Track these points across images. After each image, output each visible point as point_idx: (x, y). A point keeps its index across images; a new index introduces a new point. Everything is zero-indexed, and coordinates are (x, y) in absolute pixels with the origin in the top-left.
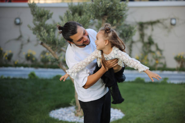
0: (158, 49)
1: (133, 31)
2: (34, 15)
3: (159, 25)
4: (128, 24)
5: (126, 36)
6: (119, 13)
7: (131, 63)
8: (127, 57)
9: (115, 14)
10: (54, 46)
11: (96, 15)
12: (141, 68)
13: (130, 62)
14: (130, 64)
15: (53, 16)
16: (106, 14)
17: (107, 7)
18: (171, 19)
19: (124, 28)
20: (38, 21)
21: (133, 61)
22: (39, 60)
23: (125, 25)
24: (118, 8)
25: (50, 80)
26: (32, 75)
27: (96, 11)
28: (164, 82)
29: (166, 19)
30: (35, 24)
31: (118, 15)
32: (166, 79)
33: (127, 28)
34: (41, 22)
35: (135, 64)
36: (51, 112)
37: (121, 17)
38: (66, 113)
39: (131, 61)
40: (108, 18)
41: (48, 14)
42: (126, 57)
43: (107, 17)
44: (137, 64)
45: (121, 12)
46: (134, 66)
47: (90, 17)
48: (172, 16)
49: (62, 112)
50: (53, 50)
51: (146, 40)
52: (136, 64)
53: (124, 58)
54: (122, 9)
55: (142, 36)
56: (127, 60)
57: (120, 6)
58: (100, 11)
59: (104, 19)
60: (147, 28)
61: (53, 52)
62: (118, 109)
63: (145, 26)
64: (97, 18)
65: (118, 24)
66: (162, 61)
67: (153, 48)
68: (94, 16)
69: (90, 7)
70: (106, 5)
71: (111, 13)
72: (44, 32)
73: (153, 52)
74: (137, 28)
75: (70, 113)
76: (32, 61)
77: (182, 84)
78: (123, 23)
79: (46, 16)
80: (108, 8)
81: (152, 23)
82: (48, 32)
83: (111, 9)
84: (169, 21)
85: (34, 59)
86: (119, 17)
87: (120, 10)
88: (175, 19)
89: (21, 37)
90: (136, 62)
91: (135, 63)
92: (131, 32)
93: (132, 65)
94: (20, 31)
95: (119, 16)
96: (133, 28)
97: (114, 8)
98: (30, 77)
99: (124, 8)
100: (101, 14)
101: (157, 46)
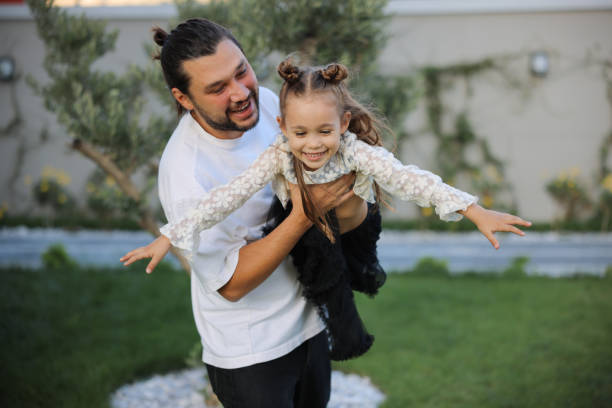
0: (489, 159)
1: (409, 93)
2: (47, 39)
6: (360, 27)
7: (405, 184)
8: (387, 164)
9: (347, 31)
10: (123, 152)
11: (274, 35)
12: (447, 200)
13: (403, 182)
14: (402, 189)
15: (119, 44)
16: (310, 33)
17: (316, 5)
18: (533, 55)
19: (374, 84)
20: (63, 61)
21: (411, 174)
22: (82, 204)
24: (357, 10)
26: (56, 255)
27: (276, 22)
28: (515, 274)
29: (515, 57)
30: (52, 73)
31: (356, 34)
32: (520, 261)
34: (75, 63)
35: (422, 188)
36: (120, 393)
37: (365, 41)
38: (172, 397)
39: (405, 177)
40: (321, 48)
41: (100, 35)
42: (384, 161)
43: (315, 42)
44: (430, 188)
45: (365, 23)
46: (420, 195)
48: (535, 46)
49: (158, 390)
50: (120, 168)
51: (448, 126)
52: (426, 187)
53: (378, 167)
54: (369, 12)
55: (435, 113)
56: (389, 172)
57: (363, 4)
58: (292, 20)
59: (302, 49)
60: (449, 86)
61: (120, 175)
62: (360, 373)
63: (444, 79)
64: (279, 48)
65: (358, 68)
66: (504, 198)
67: (473, 155)
68: (268, 40)
69: (254, 6)
71: (329, 28)
72: (84, 103)
73: (473, 170)
74: (420, 84)
75: (188, 396)
76: (58, 206)
77: (576, 278)
79: (92, 44)
80: (318, 12)
81: (468, 70)
82: (99, 99)
83: (330, 14)
84: (524, 61)
85: (63, 199)
86: (361, 43)
87: (364, 18)
88: (545, 54)
89: (17, 123)
90: (425, 179)
91: (422, 183)
92: (403, 99)
93: (408, 193)
94: (16, 105)
95: (360, 38)
97: (341, 9)
98: (49, 266)
99: (377, 9)
100: (292, 30)
101: (484, 147)
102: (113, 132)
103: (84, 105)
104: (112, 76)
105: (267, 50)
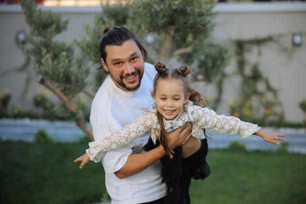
0: (269, 88)
1: (226, 56)
2: (31, 23)
3: (273, 45)
4: (216, 42)
5: (213, 67)
6: (198, 20)
9: (191, 21)
10: (68, 86)
11: (151, 22)
14: (223, 128)
15: (69, 26)
16: (171, 22)
17: (174, 7)
18: (294, 35)
19: (207, 50)
23: (211, 45)
24: (197, 10)
25: (73, 144)
26: (42, 135)
27: (151, 16)
29: (285, 35)
31: (197, 23)
32: (285, 144)
33: (214, 51)
34: (45, 36)
37: (202, 28)
40: (177, 30)
41: (59, 22)
43: (173, 27)
44: (238, 124)
45: (202, 18)
47: (139, 27)
48: (295, 30)
51: (248, 71)
52: (236, 124)
54: (204, 11)
55: (241, 64)
57: (200, 7)
58: (161, 15)
59: (167, 32)
60: (249, 50)
63: (247, 47)
65: (197, 42)
66: (277, 109)
67: (261, 86)
68: (147, 26)
69: (140, 7)
70: (172, 4)
71: (181, 20)
72: (47, 58)
73: (261, 94)
74: (232, 50)
76: (45, 108)
78: (207, 41)
79: (54, 27)
80: (176, 11)
81: (259, 42)
83: (182, 12)
84: (290, 38)
85: (48, 105)
86: (199, 29)
87: (201, 15)
88: (301, 35)
90: (234, 120)
92: (223, 59)
95: (198, 26)
96: (226, 51)
97: (189, 10)
99: (209, 10)
100: (161, 21)
101: (267, 82)
102: (62, 75)
103: (47, 60)
104: (63, 44)
105: (147, 31)
